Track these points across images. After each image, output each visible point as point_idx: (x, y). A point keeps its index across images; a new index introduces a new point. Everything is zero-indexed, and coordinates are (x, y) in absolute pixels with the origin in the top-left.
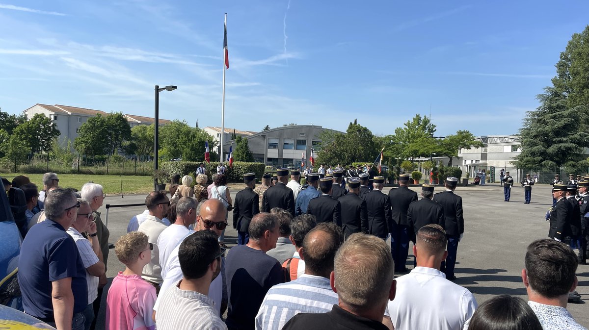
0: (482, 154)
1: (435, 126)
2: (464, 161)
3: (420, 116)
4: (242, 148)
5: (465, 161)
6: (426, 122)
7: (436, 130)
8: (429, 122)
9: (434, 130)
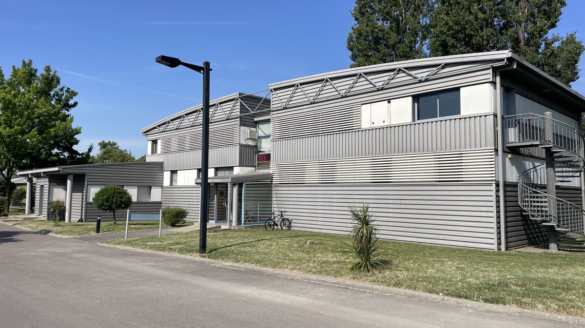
0: (241, 146)
1: (75, 94)
2: (167, 175)
3: (34, 66)
5: (174, 172)
6: (51, 81)
7: (76, 104)
8: (58, 82)
9: (71, 102)
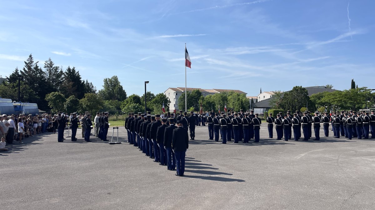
4: (239, 104)
